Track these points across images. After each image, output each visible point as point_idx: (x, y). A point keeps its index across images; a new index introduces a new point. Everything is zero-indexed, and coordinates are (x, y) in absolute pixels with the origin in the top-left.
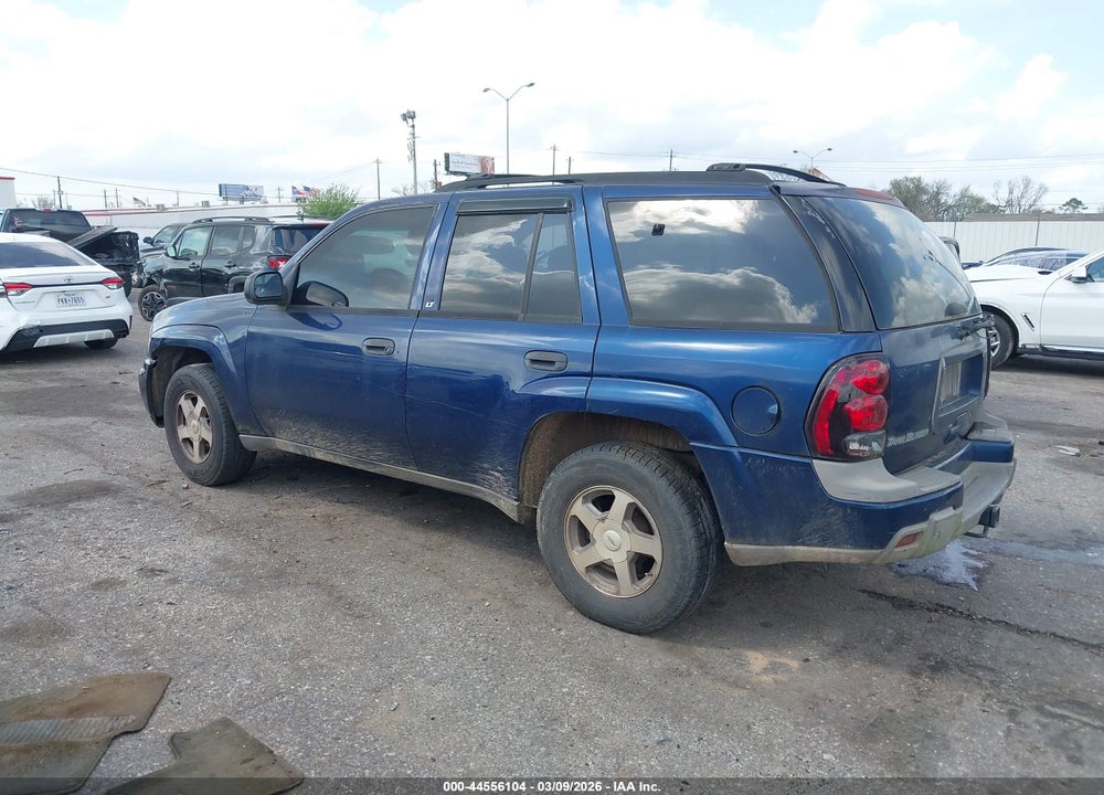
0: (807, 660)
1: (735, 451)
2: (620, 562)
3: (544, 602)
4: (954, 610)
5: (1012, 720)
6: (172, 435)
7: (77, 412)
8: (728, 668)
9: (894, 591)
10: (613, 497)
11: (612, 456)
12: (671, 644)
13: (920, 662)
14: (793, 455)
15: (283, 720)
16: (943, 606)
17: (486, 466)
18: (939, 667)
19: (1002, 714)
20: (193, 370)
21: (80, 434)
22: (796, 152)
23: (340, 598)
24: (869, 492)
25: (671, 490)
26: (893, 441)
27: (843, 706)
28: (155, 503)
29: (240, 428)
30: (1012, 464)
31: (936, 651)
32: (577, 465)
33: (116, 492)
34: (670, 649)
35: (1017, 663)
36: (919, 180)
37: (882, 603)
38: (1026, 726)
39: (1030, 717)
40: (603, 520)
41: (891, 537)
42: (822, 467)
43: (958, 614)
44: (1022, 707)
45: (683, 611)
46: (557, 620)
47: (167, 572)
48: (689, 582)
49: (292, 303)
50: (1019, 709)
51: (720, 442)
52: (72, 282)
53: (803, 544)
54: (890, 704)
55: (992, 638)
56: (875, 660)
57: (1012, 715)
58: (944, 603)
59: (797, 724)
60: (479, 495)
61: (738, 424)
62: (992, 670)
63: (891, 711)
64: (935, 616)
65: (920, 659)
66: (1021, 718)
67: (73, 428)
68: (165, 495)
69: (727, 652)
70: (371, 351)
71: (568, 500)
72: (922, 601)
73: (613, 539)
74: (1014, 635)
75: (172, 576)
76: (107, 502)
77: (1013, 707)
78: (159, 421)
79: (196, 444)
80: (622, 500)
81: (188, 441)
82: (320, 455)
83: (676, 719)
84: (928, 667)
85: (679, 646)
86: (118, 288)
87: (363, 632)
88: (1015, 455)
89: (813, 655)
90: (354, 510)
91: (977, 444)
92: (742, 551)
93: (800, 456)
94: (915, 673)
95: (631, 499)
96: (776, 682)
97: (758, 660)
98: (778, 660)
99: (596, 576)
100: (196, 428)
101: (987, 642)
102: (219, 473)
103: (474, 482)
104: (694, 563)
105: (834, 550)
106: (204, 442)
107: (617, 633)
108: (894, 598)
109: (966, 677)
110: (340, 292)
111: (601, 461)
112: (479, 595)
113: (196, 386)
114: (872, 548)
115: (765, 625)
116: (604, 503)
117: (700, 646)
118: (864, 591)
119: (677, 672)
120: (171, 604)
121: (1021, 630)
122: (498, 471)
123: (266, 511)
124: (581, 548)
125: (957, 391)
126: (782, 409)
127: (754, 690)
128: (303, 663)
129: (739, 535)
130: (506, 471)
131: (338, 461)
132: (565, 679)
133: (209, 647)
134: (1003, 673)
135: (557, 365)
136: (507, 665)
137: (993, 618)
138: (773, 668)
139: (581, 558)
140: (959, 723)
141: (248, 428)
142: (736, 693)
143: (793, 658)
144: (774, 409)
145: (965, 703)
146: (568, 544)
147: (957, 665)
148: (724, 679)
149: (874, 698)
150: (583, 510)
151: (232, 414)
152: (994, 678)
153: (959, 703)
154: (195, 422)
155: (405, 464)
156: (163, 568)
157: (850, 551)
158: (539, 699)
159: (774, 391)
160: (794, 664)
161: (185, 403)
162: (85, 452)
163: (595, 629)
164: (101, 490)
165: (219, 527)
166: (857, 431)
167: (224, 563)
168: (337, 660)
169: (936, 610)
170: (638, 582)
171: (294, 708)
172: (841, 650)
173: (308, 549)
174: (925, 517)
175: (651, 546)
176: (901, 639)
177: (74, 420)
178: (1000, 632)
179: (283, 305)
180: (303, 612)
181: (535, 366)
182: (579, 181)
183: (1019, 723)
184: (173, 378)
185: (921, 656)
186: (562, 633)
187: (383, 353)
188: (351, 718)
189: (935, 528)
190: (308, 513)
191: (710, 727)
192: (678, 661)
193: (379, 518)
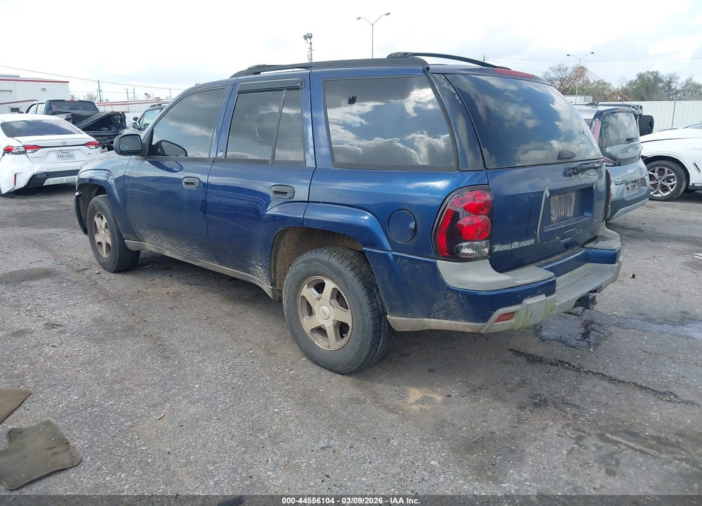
0: (449, 396)
1: (390, 254)
2: (329, 326)
3: (289, 351)
4: (569, 365)
5: (577, 443)
6: (92, 239)
7: (56, 226)
8: (392, 399)
9: (532, 351)
10: (324, 283)
11: (323, 256)
12: (360, 381)
13: (529, 400)
14: (425, 257)
15: (86, 424)
16: (562, 362)
17: (253, 262)
18: (540, 403)
19: (572, 438)
20: (99, 199)
21: (51, 239)
22: (568, 55)
23: (160, 345)
24: (474, 283)
25: (356, 279)
26: (498, 248)
27: (461, 429)
28: (75, 282)
29: (124, 236)
30: (616, 265)
31: (544, 393)
32: (302, 263)
33: (55, 275)
34: (359, 385)
35: (598, 403)
36: (657, 73)
37: (520, 359)
38: (586, 448)
39: (591, 442)
40: (319, 299)
41: (491, 315)
42: (444, 266)
43: (571, 367)
44: (589, 434)
45: (366, 360)
46: (292, 363)
47: (62, 326)
48: (367, 341)
49: (149, 155)
50: (585, 435)
51: (382, 247)
52: (66, 144)
53: (434, 317)
54: (494, 428)
55: (588, 384)
56: (498, 397)
57: (579, 439)
58: (565, 360)
59: (422, 440)
60: (253, 281)
61: (392, 236)
62: (578, 407)
63: (493, 433)
64: (553, 368)
65: (530, 398)
66: (585, 442)
67: (49, 235)
68: (84, 277)
69: (397, 388)
70: (188, 186)
71: (299, 286)
72: (549, 358)
73: (326, 312)
74: (605, 383)
75: (62, 328)
76: (46, 281)
77: (582, 434)
78: (85, 231)
79: (104, 246)
80: (329, 286)
81: (100, 243)
82: (168, 254)
83: (342, 432)
84: (533, 404)
85: (365, 383)
86: (96, 148)
87: (163, 367)
88: (621, 259)
89: (455, 393)
90: (195, 289)
91: (590, 251)
92: (400, 321)
93: (429, 257)
94: (521, 408)
95: (334, 286)
96: (421, 410)
97: (415, 394)
98: (429, 395)
99: (318, 336)
100: (104, 237)
101: (583, 388)
102: (116, 264)
103: (249, 272)
104: (370, 329)
105: (453, 322)
106: (108, 244)
107: (329, 373)
108: (530, 355)
109: (557, 411)
110: (182, 148)
111: (316, 260)
112: (250, 345)
113: (101, 208)
114: (478, 322)
115: (431, 371)
116: (320, 287)
117: (380, 383)
118: (511, 350)
119: (357, 401)
120: (54, 346)
121: (612, 380)
122: (259, 266)
123: (140, 289)
124: (308, 317)
125: (570, 213)
126: (418, 224)
127: (404, 415)
128: (117, 387)
129: (394, 311)
130: (263, 266)
131: (178, 258)
132: (280, 403)
133: (64, 375)
134: (585, 410)
135: (288, 195)
136: (246, 392)
137: (595, 371)
138: (423, 401)
139: (308, 324)
140: (538, 443)
141: (129, 236)
142: (391, 416)
143: (440, 394)
144: (412, 225)
145: (548, 429)
146: (300, 314)
147: (554, 403)
148: (386, 407)
149: (485, 424)
150: (309, 292)
151: (119, 227)
152: (577, 413)
153: (544, 429)
154: (103, 232)
155: (212, 260)
156: (60, 324)
157: (465, 323)
158: (256, 415)
159: (412, 212)
160: (439, 398)
161: (97, 220)
162: (49, 250)
163: (315, 369)
164: (47, 274)
165: (108, 298)
166: (466, 241)
167: (98, 321)
168: (139, 385)
169: (557, 365)
170: (341, 340)
171: (97, 416)
172: (475, 390)
173: (154, 313)
174: (519, 302)
175: (346, 317)
176: (523, 383)
177: (52, 230)
178: (595, 380)
179: (143, 156)
180: (133, 353)
181: (276, 196)
182: (311, 67)
183: (582, 446)
184: (90, 204)
185: (531, 396)
186: (292, 372)
187: (193, 187)
188: (130, 423)
189: (527, 310)
190: (164, 291)
191: (362, 439)
192: (361, 393)
193: (210, 295)
